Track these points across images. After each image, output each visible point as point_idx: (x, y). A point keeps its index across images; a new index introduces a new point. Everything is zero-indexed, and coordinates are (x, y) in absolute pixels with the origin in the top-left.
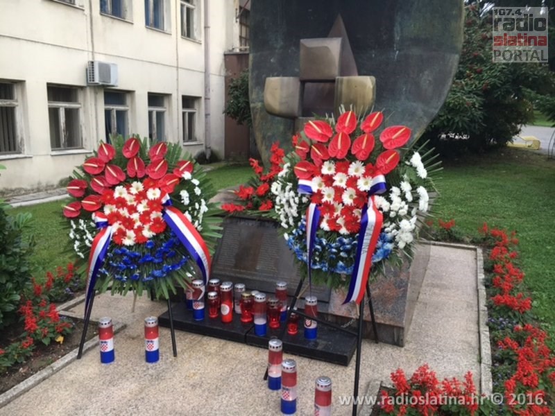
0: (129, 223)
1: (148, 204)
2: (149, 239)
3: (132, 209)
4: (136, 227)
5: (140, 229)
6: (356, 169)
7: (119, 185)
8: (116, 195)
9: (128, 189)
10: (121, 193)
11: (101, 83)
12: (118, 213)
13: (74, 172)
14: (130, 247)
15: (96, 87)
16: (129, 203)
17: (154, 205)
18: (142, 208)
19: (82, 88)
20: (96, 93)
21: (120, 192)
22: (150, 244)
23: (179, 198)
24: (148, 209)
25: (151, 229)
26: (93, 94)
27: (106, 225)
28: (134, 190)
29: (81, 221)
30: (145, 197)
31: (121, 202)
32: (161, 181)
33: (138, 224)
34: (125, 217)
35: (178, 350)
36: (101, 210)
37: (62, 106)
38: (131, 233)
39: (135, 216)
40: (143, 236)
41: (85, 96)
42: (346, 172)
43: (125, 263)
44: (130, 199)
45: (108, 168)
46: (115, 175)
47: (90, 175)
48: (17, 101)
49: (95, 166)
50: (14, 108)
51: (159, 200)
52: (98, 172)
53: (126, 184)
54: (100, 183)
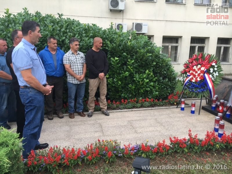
0: (195, 76)
3: (196, 72)
5: (197, 78)
8: (194, 68)
12: (193, 73)
13: (186, 62)
14: (194, 83)
17: (202, 72)
18: (199, 72)
21: (195, 67)
22: (198, 82)
25: (200, 78)
27: (190, 76)
29: (185, 74)
30: (200, 69)
31: (194, 70)
33: (197, 76)
35: (200, 114)
36: (189, 72)
37: (223, 46)
38: (194, 79)
39: (197, 74)
40: (197, 80)
43: (192, 87)
44: (196, 69)
45: (194, 61)
46: (195, 63)
47: (189, 63)
48: (206, 44)
49: (191, 60)
50: (204, 47)
51: (204, 70)
52: (191, 62)
53: (197, 66)
54: (191, 65)
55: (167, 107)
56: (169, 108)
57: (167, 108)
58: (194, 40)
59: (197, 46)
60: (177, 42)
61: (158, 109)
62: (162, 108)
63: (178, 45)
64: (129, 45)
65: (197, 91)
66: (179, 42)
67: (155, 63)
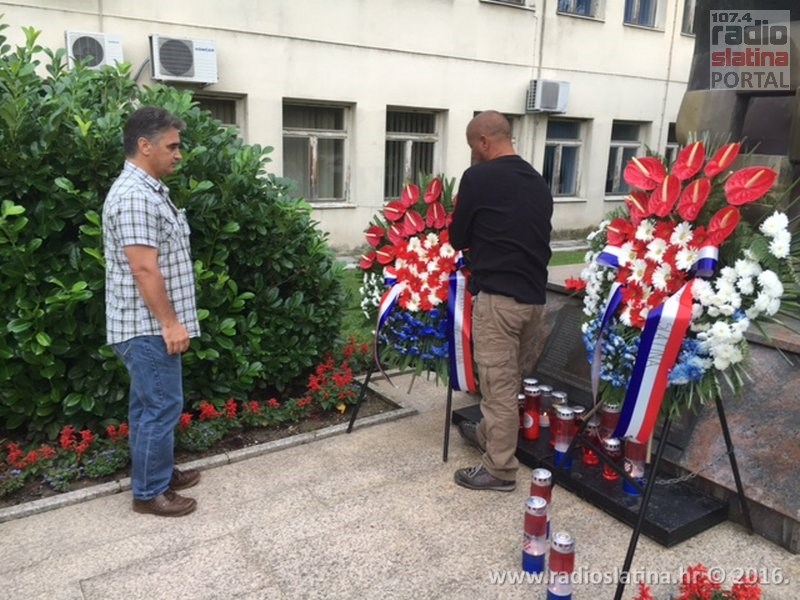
0: (416, 283)
1: (439, 262)
2: (435, 307)
3: (422, 267)
4: (422, 290)
5: (427, 292)
6: (682, 234)
7: (414, 236)
8: (410, 248)
9: (422, 242)
10: (415, 247)
11: (542, 110)
12: (408, 269)
13: (375, 217)
14: (414, 314)
15: (538, 115)
16: (421, 259)
17: (445, 263)
18: (432, 267)
19: (519, 117)
20: (536, 123)
21: (414, 244)
22: (433, 312)
24: (438, 269)
25: (438, 294)
26: (532, 125)
27: (394, 282)
28: (428, 244)
29: (373, 275)
30: (438, 254)
31: (412, 258)
33: (425, 286)
34: (413, 276)
35: (449, 455)
36: (392, 263)
38: (416, 296)
39: (424, 276)
40: (428, 302)
41: (522, 128)
42: (667, 239)
43: (407, 333)
44: (421, 253)
45: (408, 214)
46: (414, 224)
47: (389, 222)
48: (437, 135)
49: (396, 211)
50: (432, 144)
51: (452, 259)
52: (397, 218)
53: (422, 236)
54: (397, 232)
55: (306, 437)
56: (316, 439)
57: (304, 443)
58: (398, 118)
59: (409, 139)
60: (338, 126)
61: (261, 454)
62: (279, 443)
63: (344, 135)
64: (84, 133)
65: (431, 353)
66: (346, 124)
67: (235, 227)
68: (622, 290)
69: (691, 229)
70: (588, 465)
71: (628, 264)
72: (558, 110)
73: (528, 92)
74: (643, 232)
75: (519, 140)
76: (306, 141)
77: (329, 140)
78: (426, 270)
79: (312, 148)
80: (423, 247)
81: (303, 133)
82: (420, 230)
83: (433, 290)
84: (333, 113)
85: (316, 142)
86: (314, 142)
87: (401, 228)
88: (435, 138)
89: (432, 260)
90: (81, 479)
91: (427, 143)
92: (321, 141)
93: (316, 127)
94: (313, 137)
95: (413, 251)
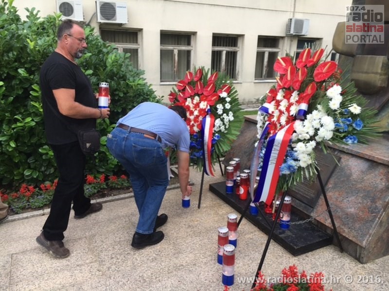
0: (188, 121)
1: (199, 111)
2: (196, 133)
3: (192, 113)
4: (191, 124)
5: (193, 125)
6: (295, 97)
7: (189, 98)
9: (192, 101)
10: (189, 103)
11: (294, 34)
13: (173, 88)
15: (292, 37)
17: (201, 111)
18: (196, 113)
19: (283, 38)
20: (292, 41)
22: (195, 136)
23: (217, 109)
24: (198, 114)
25: (198, 126)
26: (289, 42)
28: (195, 102)
30: (199, 107)
31: (188, 108)
32: (210, 97)
35: (201, 206)
37: (267, 50)
39: (192, 117)
40: (194, 130)
41: (284, 43)
42: (289, 99)
44: (191, 106)
45: (187, 87)
46: (190, 92)
47: (179, 91)
49: (182, 85)
50: (237, 52)
51: (205, 109)
52: (183, 88)
53: (192, 97)
54: (182, 96)
59: (224, 50)
60: (189, 44)
61: (113, 201)
62: (122, 196)
63: (191, 48)
64: (32, 47)
65: (195, 156)
66: (192, 42)
68: (269, 125)
69: (298, 94)
70: (267, 213)
71: (273, 112)
72: (303, 34)
73: (287, 25)
74: (280, 96)
75: (282, 50)
76: (172, 51)
77: (184, 51)
78: (193, 115)
79: (175, 55)
80: (192, 103)
81: (170, 48)
82: (192, 95)
83: (196, 124)
84: (186, 38)
85: (177, 52)
86: (176, 52)
87: (184, 93)
88: (238, 49)
89: (196, 110)
90: (28, 209)
91: (234, 52)
92: (180, 52)
93: (178, 45)
94: (176, 49)
95: (188, 105)
